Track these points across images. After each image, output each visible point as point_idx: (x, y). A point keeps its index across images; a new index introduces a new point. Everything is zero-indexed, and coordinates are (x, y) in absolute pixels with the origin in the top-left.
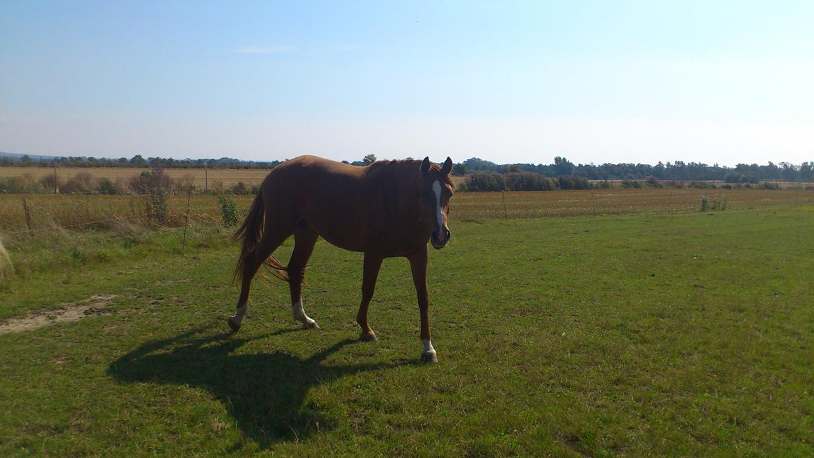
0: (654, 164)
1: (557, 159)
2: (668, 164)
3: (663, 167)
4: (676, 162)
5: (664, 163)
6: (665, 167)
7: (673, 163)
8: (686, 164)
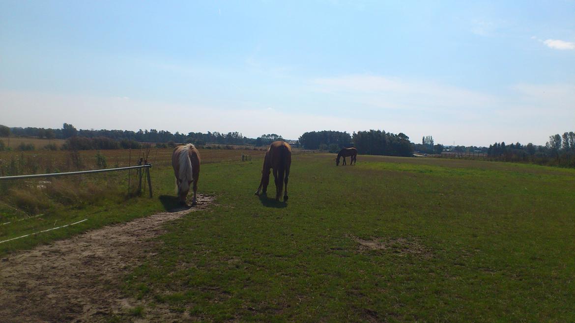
0: (136, 131)
1: (65, 125)
2: (146, 131)
3: (142, 133)
4: (151, 130)
5: (144, 130)
6: (144, 133)
7: (149, 131)
8: (158, 132)
